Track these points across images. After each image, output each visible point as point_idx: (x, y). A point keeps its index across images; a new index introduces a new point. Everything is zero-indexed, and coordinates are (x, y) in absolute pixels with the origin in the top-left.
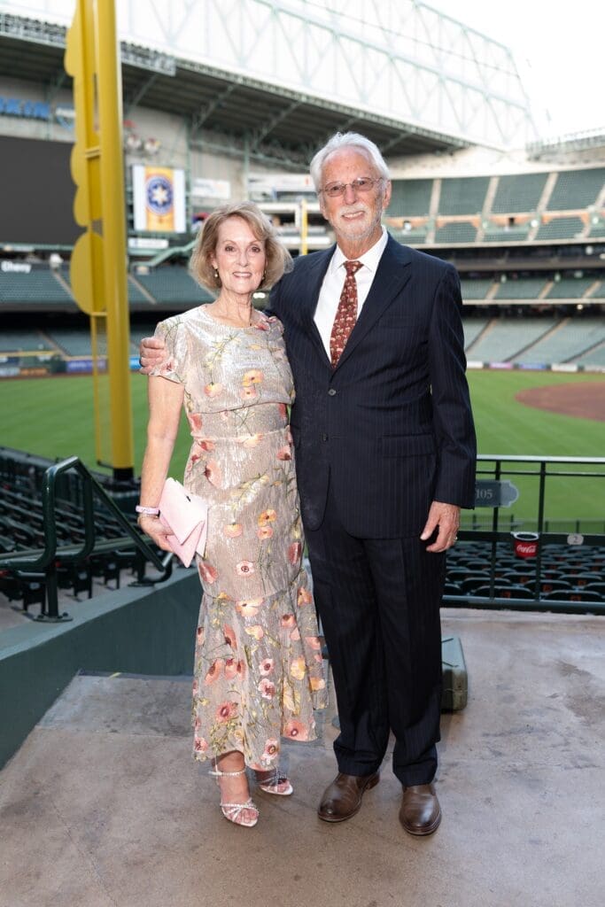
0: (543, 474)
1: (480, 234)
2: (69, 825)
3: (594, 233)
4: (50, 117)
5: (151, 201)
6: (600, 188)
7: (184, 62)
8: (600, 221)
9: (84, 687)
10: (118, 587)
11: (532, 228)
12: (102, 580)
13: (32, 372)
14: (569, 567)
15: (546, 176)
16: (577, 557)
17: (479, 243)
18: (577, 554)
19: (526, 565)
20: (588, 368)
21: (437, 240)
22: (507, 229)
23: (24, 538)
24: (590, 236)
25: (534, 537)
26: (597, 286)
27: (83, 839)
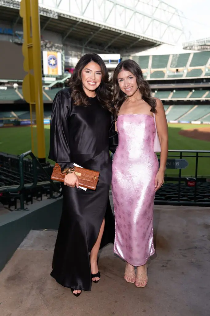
0: (197, 157)
1: (166, 75)
2: (32, 283)
3: (206, 74)
4: (13, 34)
5: (49, 64)
6: (208, 59)
7: (61, 14)
8: (209, 70)
9: (34, 234)
10: (41, 200)
11: (185, 73)
12: (36, 198)
13: (8, 125)
14: (201, 192)
15: (189, 54)
16: (203, 188)
17: (166, 78)
18: (203, 187)
19: (186, 191)
20: (204, 123)
21: (151, 77)
22: (176, 73)
23: (8, 183)
24: (205, 76)
25: (194, 179)
26: (207, 93)
27: (37, 288)
